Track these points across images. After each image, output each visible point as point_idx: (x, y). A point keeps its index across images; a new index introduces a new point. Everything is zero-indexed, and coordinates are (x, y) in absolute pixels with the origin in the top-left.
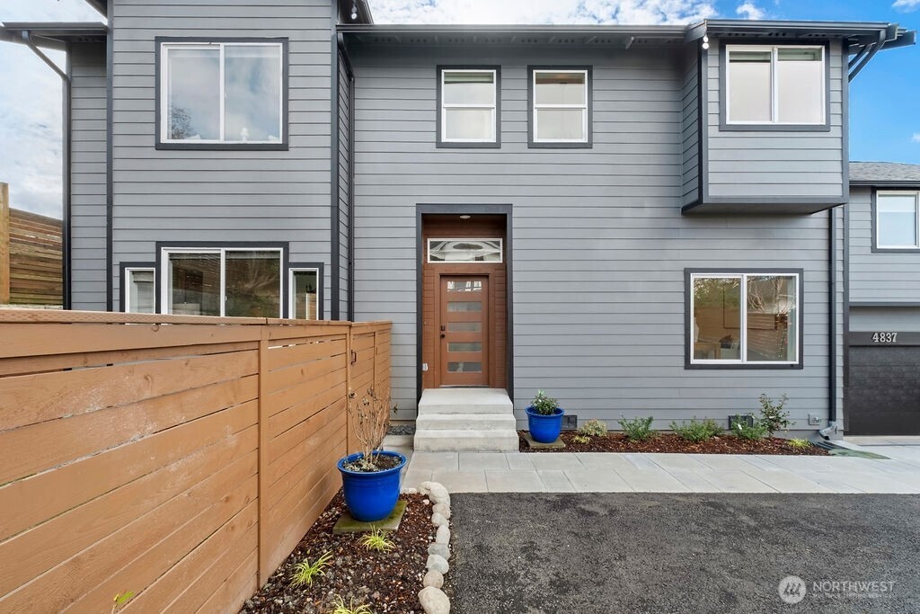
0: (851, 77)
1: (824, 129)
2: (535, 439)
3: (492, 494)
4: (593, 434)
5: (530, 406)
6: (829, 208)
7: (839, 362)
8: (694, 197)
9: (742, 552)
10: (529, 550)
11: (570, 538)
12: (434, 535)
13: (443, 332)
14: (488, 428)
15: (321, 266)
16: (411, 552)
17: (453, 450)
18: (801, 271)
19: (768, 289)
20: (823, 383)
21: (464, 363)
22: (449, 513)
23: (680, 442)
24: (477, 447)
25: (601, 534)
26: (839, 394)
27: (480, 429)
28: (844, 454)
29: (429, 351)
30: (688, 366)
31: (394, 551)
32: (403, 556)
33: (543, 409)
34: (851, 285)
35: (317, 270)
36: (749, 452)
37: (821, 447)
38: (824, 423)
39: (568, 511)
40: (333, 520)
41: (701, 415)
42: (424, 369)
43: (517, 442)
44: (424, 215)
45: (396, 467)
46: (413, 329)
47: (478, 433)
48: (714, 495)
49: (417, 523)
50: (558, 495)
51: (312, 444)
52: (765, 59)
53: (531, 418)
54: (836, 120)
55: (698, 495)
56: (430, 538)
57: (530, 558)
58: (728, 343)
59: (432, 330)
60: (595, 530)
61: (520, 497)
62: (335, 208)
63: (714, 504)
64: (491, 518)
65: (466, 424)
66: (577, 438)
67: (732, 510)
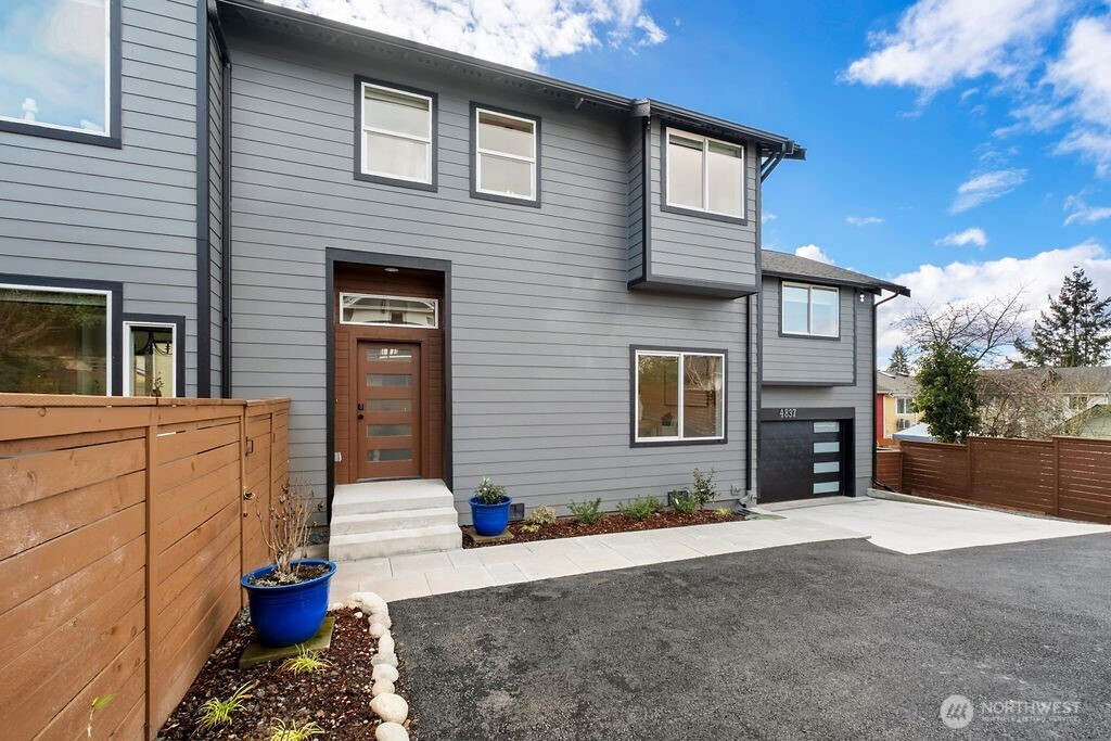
0: (763, 178)
1: (743, 222)
2: (480, 533)
3: (437, 596)
4: (542, 522)
5: (474, 496)
6: (747, 295)
7: (754, 436)
8: (638, 274)
9: (675, 609)
10: (486, 643)
11: (525, 624)
12: (376, 646)
13: (361, 413)
14: (424, 526)
15: (181, 321)
16: (351, 667)
17: (382, 556)
18: (725, 352)
19: (703, 367)
20: (742, 456)
21: (381, 451)
22: (389, 623)
23: (626, 521)
24: (412, 548)
25: (556, 615)
26: (754, 465)
27: (414, 528)
28: (755, 518)
29: (342, 436)
30: (633, 445)
31: (329, 670)
32: (343, 673)
33: (488, 498)
34: (765, 365)
35: (174, 326)
36: (684, 524)
37: (740, 514)
38: (742, 493)
39: (521, 600)
40: (233, 655)
41: (644, 494)
42: (336, 460)
43: (460, 538)
44: (336, 263)
45: (324, 576)
46: (322, 409)
47: (414, 533)
48: (655, 566)
49: (351, 638)
50: (510, 586)
51: (202, 559)
52: (698, 147)
53: (474, 509)
54: (752, 216)
55: (640, 568)
56: (372, 650)
57: (486, 649)
58: (668, 422)
59: (346, 409)
60: (549, 613)
61: (469, 594)
62: (203, 242)
63: (654, 573)
64: (439, 620)
65: (399, 523)
66: (525, 527)
67: (668, 576)
